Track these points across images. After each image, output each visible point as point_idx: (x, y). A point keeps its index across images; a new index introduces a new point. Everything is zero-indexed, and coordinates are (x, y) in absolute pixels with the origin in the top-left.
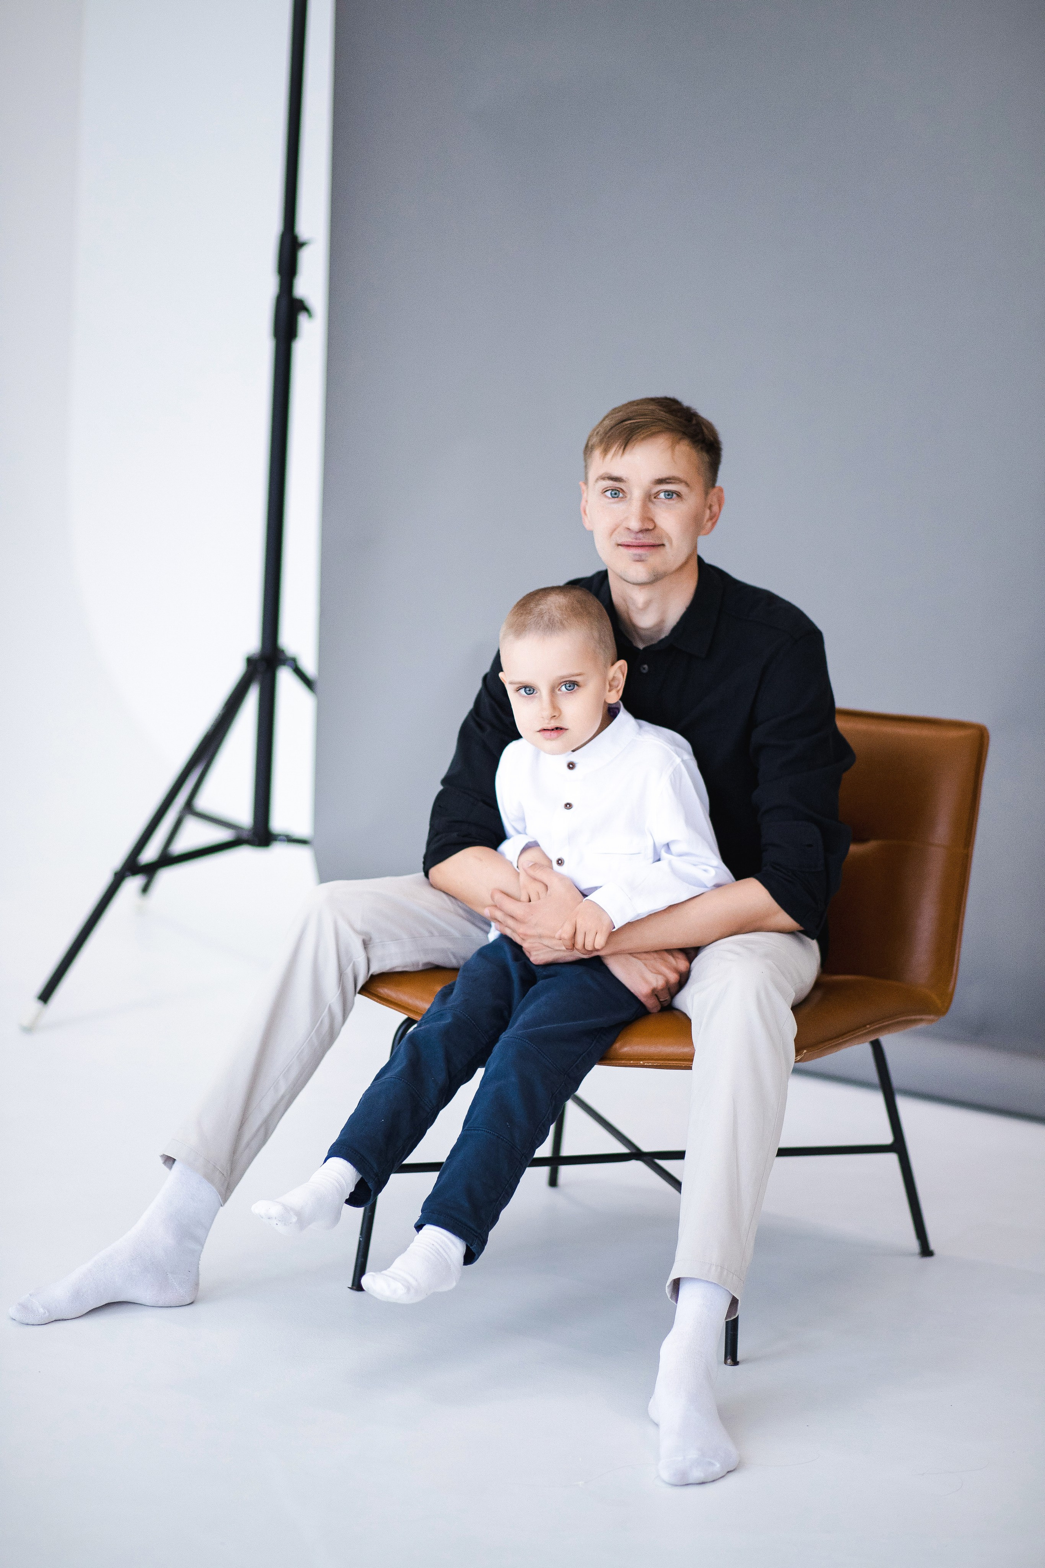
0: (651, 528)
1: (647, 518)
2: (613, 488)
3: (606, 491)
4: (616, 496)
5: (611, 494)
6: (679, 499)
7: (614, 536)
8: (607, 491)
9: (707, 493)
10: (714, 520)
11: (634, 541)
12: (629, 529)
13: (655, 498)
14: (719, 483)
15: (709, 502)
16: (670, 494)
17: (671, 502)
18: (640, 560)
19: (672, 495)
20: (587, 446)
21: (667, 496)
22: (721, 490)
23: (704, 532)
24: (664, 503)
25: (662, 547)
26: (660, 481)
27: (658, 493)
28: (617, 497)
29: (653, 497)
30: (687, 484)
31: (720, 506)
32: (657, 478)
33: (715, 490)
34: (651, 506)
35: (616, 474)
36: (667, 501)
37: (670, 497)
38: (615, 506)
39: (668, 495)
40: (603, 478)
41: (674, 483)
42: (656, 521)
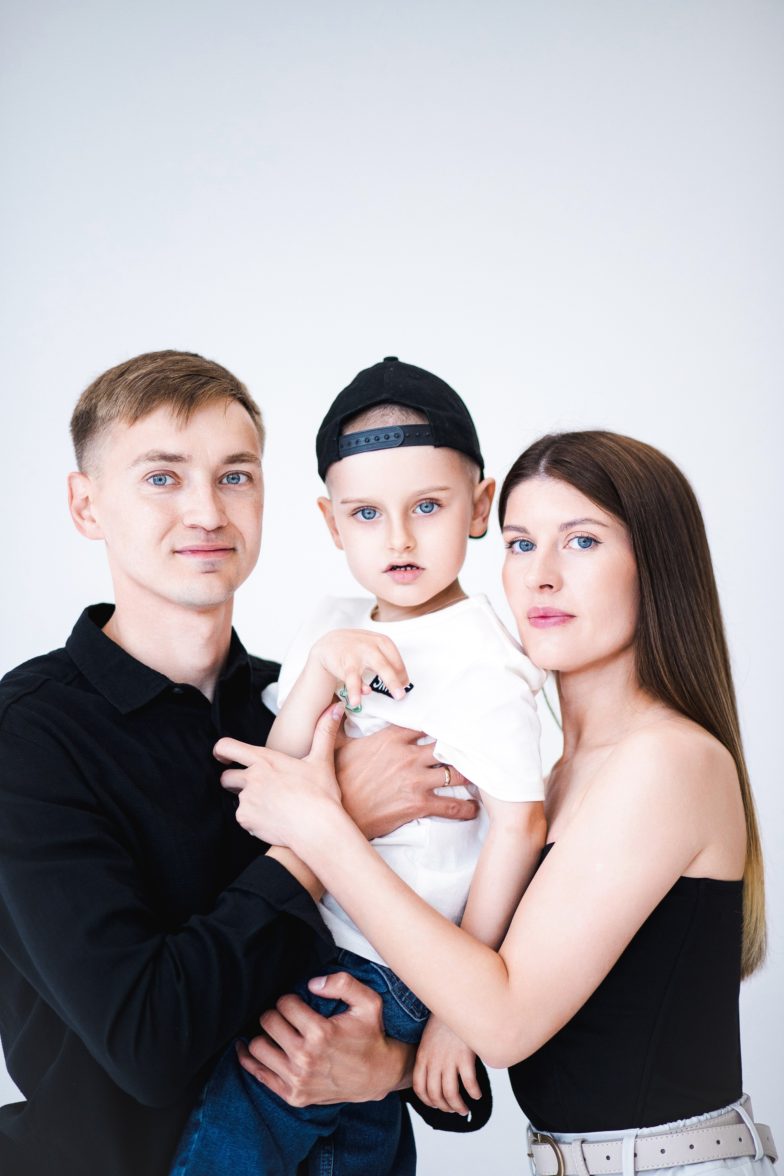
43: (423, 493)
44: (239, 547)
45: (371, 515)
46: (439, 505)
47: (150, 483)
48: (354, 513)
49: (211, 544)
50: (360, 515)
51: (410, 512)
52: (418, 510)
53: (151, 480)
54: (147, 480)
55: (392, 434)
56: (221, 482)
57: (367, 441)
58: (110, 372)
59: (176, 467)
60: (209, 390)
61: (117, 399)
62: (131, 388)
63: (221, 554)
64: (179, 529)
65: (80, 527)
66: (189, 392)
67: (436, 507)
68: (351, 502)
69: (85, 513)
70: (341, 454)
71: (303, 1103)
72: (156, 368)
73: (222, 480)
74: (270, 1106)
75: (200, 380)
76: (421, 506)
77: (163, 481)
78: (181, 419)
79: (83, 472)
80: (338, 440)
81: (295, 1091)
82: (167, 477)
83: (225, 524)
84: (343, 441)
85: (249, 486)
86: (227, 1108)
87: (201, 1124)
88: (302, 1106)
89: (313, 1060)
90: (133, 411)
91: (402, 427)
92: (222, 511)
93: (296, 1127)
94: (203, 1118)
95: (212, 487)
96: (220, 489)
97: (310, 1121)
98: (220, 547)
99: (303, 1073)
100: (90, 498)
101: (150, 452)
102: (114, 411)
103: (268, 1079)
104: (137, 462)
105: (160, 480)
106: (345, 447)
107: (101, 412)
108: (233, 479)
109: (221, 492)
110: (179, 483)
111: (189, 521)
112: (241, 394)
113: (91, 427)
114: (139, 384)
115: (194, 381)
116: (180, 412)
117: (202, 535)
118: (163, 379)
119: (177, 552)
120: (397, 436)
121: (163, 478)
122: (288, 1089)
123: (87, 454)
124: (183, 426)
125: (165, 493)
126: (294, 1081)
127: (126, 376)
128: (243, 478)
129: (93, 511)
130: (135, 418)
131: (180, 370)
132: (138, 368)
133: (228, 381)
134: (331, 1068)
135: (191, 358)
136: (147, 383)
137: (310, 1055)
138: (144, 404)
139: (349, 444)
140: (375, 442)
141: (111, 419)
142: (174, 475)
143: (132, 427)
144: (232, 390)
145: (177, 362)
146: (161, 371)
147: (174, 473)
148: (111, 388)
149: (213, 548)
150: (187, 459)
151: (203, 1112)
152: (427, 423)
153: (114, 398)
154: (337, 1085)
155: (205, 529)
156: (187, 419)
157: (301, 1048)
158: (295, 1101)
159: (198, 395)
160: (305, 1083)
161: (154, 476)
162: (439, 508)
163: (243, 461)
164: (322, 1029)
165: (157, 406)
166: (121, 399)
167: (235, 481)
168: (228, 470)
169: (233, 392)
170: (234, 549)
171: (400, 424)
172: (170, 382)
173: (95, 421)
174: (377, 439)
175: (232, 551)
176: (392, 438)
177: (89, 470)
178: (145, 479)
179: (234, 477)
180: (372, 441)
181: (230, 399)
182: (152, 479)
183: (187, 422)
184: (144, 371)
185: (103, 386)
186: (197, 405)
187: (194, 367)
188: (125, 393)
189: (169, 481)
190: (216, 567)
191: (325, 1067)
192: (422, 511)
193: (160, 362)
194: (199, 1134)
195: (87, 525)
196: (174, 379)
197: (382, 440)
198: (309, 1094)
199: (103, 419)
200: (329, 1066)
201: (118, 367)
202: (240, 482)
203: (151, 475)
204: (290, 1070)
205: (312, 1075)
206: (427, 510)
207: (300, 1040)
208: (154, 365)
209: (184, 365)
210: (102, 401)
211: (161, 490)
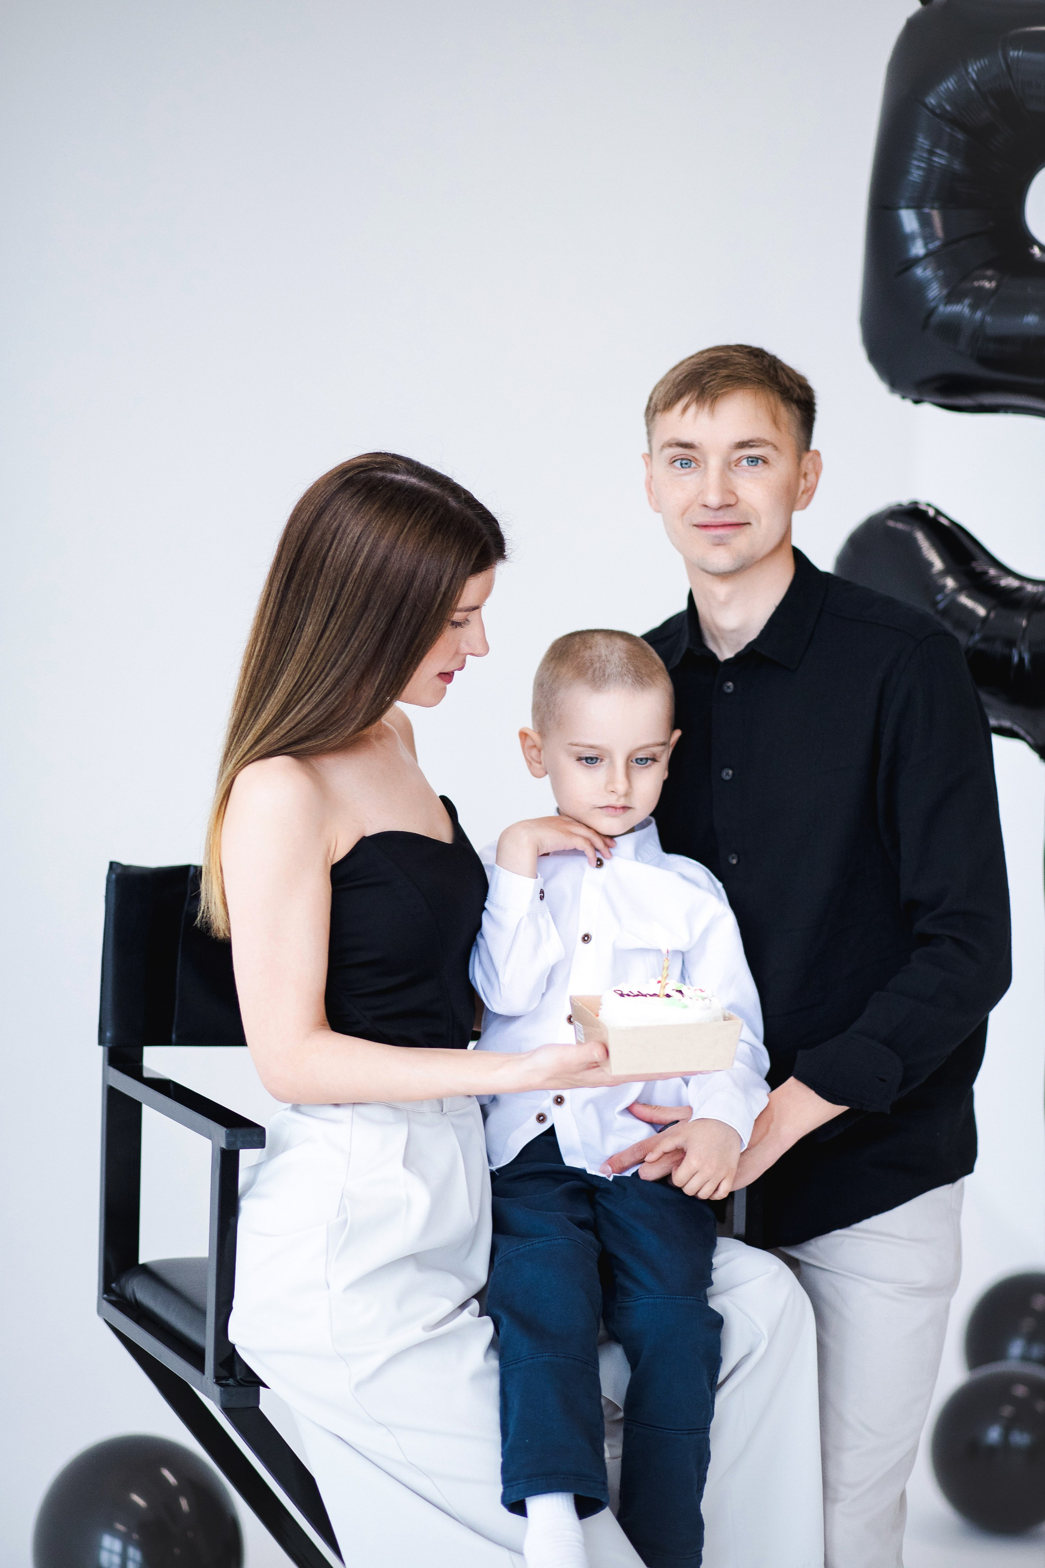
0: (732, 502)
1: (728, 490)
2: (682, 457)
3: (674, 461)
4: (687, 466)
5: (681, 464)
6: (766, 466)
7: (686, 516)
8: (677, 460)
9: (800, 458)
10: (810, 493)
11: (713, 520)
12: (706, 506)
13: (736, 466)
14: (814, 446)
15: (803, 469)
16: (754, 460)
17: (756, 469)
18: (720, 543)
19: (757, 462)
20: (648, 408)
21: (751, 463)
22: (817, 453)
23: (798, 505)
24: (747, 471)
25: (747, 526)
26: (742, 445)
27: (739, 460)
28: (689, 467)
29: (733, 465)
30: (775, 447)
31: (817, 475)
32: (738, 440)
33: (810, 455)
34: (731, 475)
35: (686, 438)
36: (751, 468)
37: (754, 463)
38: (687, 478)
39: (752, 461)
40: (670, 445)
41: (757, 446)
42: (739, 493)
53: (678, 464)
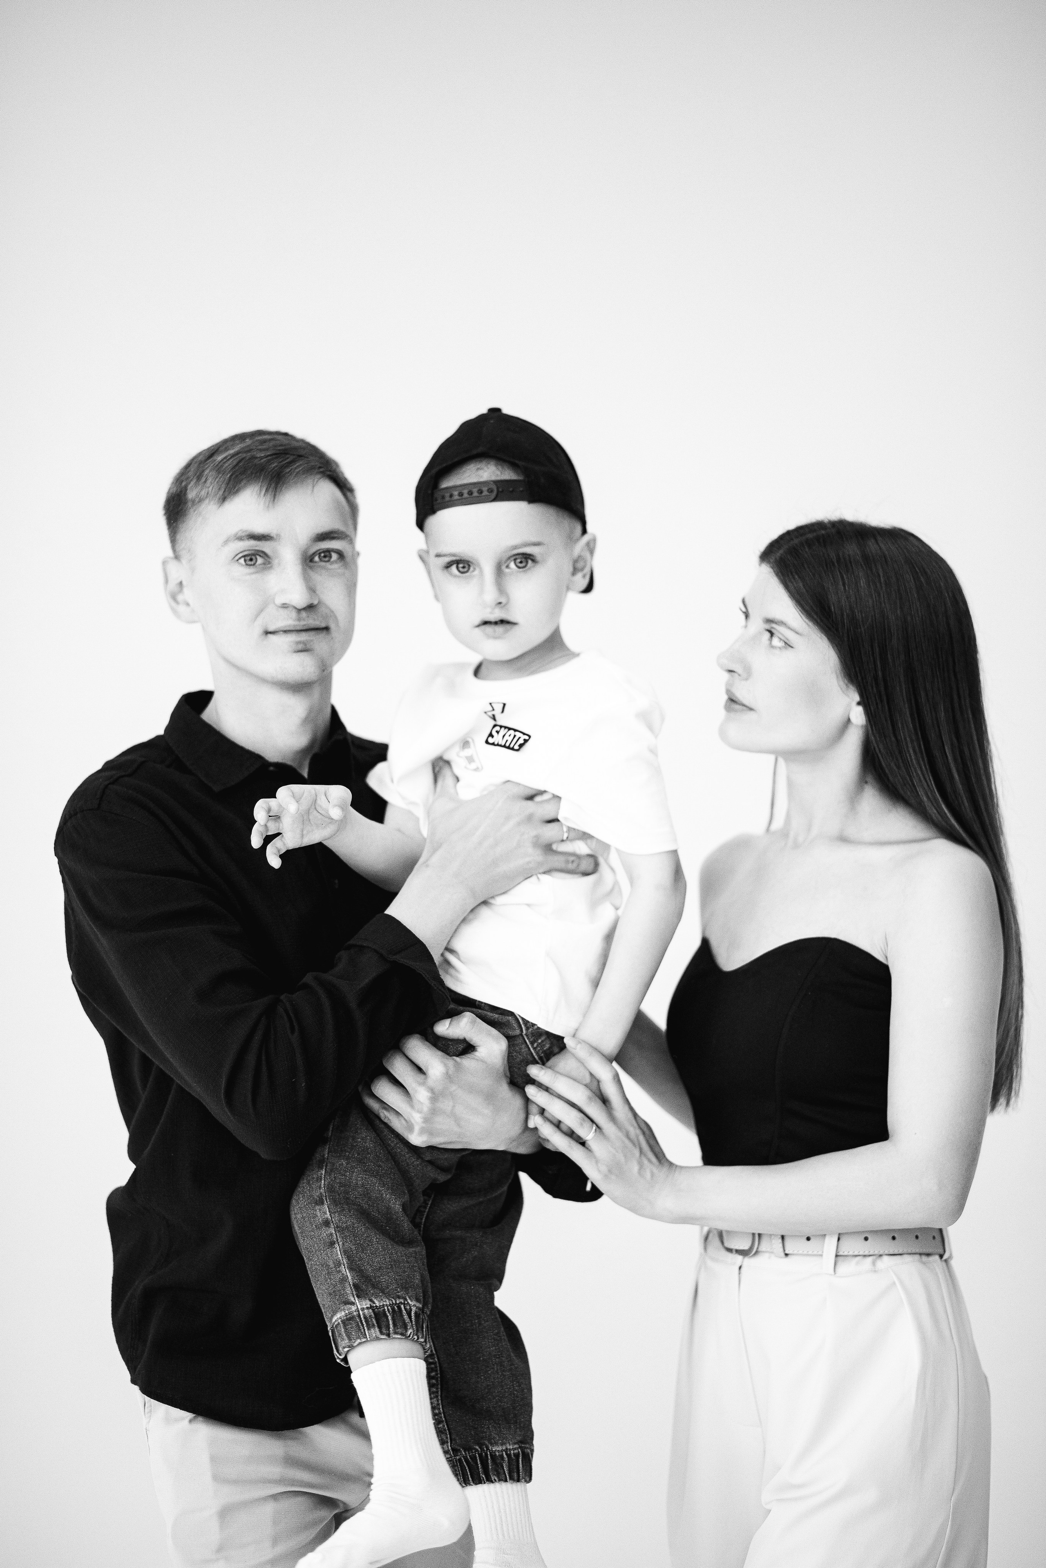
43: (515, 547)
44: (332, 626)
45: (465, 570)
46: (534, 561)
47: (240, 564)
48: (448, 566)
49: (303, 623)
50: (454, 568)
51: (504, 567)
52: (512, 565)
53: (242, 561)
54: (238, 560)
55: (485, 489)
56: (312, 560)
57: (461, 494)
58: (200, 454)
59: (265, 546)
60: (296, 468)
61: (205, 482)
62: (219, 469)
63: (312, 633)
64: (271, 610)
65: (175, 612)
66: (276, 471)
67: (530, 562)
68: (445, 555)
69: (180, 598)
70: (435, 507)
71: (425, 1142)
72: (243, 448)
73: (313, 558)
74: (393, 1141)
75: (288, 458)
76: (515, 560)
77: (254, 561)
78: (269, 497)
79: (177, 557)
80: (432, 494)
81: (417, 1128)
82: (258, 557)
83: (316, 602)
84: (438, 495)
85: (341, 564)
86: (353, 1139)
87: (326, 1160)
88: (423, 1146)
89: (435, 1096)
90: (221, 493)
91: (496, 482)
92: (312, 590)
93: (418, 1165)
94: (328, 1154)
95: (303, 565)
96: (311, 568)
97: (430, 1162)
98: (312, 626)
99: (425, 1109)
100: (184, 583)
101: (239, 531)
102: (203, 493)
103: (391, 1118)
104: (226, 542)
105: (251, 560)
106: (439, 501)
107: (191, 494)
108: (325, 557)
109: (313, 571)
110: (269, 563)
111: (279, 601)
112: (330, 471)
113: (182, 510)
114: (227, 465)
115: (281, 460)
116: (267, 490)
117: (294, 614)
118: (250, 459)
119: (270, 633)
120: (490, 491)
121: (254, 557)
122: (410, 1128)
123: (179, 537)
124: (271, 505)
125: (256, 573)
126: (416, 1118)
127: (215, 458)
128: (334, 556)
129: (187, 594)
130: (224, 499)
131: (267, 450)
132: (227, 449)
133: (317, 458)
134: (454, 1106)
135: (280, 437)
136: (235, 463)
137: (432, 1090)
138: (231, 485)
139: (443, 497)
140: (468, 496)
141: (201, 500)
142: (264, 555)
143: (220, 508)
144: (320, 467)
145: (265, 441)
146: (249, 451)
147: (263, 552)
148: (201, 469)
149: (304, 628)
150: (275, 537)
151: (329, 1147)
152: (521, 478)
153: (203, 479)
154: (459, 1125)
155: (296, 608)
156: (274, 498)
157: (423, 1084)
158: (417, 1139)
159: (286, 473)
160: (426, 1120)
161: (244, 556)
162: (533, 564)
163: (333, 538)
164: (445, 1065)
165: (245, 486)
166: (209, 482)
167: (327, 559)
168: (318, 548)
169: (321, 470)
170: (327, 629)
171: (494, 478)
172: (256, 461)
173: (186, 503)
174: (470, 493)
175: (325, 632)
176: (485, 493)
177: (183, 553)
178: (236, 559)
179: (326, 554)
180: (466, 495)
181: (319, 476)
182: (243, 559)
183: (274, 500)
184: (232, 452)
185: (193, 468)
186: (283, 484)
187: (281, 445)
188: (214, 473)
189: (260, 560)
190: (308, 646)
191: (446, 1105)
192: (517, 566)
193: (248, 441)
194: (326, 1169)
195: (182, 608)
196: (261, 458)
197: (475, 494)
198: (431, 1133)
199: (193, 501)
200: (451, 1104)
201: (208, 449)
202: (332, 560)
203: (241, 555)
204: (412, 1107)
205: (434, 1112)
206: (520, 565)
207: (422, 1076)
208: (242, 445)
209: (271, 444)
210: (192, 483)
211: (252, 570)
